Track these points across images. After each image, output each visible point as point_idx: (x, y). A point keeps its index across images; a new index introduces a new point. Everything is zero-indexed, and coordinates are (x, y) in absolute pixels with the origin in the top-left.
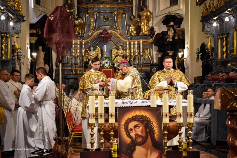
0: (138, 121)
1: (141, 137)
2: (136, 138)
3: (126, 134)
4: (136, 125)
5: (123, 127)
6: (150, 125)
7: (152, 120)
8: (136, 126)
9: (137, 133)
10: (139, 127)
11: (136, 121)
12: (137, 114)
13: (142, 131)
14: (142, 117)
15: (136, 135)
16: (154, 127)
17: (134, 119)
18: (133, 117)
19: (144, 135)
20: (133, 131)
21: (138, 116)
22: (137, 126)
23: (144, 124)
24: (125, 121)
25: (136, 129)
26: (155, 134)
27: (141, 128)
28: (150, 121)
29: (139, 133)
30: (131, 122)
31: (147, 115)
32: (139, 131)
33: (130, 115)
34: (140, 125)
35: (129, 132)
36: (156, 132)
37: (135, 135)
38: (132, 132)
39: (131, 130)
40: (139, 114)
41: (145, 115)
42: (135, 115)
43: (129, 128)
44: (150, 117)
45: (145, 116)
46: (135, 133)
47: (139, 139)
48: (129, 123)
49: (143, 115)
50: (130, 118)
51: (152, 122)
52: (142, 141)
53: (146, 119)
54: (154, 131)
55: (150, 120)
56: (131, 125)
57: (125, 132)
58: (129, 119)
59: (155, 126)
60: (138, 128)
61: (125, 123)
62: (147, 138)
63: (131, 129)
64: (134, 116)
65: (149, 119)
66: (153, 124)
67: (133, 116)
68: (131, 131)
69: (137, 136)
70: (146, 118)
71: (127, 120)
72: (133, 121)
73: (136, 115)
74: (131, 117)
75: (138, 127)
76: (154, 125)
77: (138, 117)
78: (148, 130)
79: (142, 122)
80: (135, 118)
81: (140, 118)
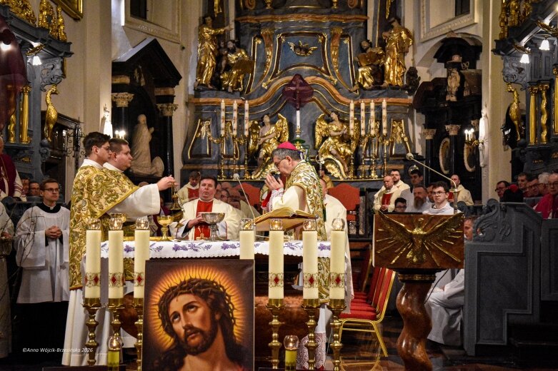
0: (195, 293)
1: (199, 333)
2: (187, 335)
3: (163, 324)
4: (189, 303)
5: (157, 307)
6: (222, 305)
7: (228, 292)
8: (188, 307)
9: (189, 323)
10: (197, 308)
11: (189, 293)
12: (193, 277)
13: (203, 319)
14: (205, 283)
15: (189, 328)
16: (234, 308)
17: (184, 289)
18: (182, 283)
19: (207, 328)
20: (180, 319)
21: (195, 281)
22: (192, 307)
23: (209, 301)
24: (161, 294)
25: (188, 313)
26: (235, 327)
27: (200, 311)
28: (223, 294)
29: (196, 324)
30: (176, 295)
31: (217, 280)
32: (196, 318)
33: (175, 280)
34: (199, 303)
35: (169, 321)
36: (237, 321)
37: (184, 328)
38: (177, 319)
39: (176, 315)
40: (198, 277)
41: (212, 280)
42: (188, 278)
43: (171, 312)
44: (224, 285)
45: (213, 282)
46: (184, 324)
47: (193, 338)
48: (172, 299)
49: (208, 278)
50: (176, 287)
51: (230, 296)
52: (202, 342)
53: (214, 290)
54: (233, 318)
55: (225, 290)
56: (177, 304)
57: (160, 320)
58: (173, 288)
59: (236, 307)
60: (195, 311)
61: (163, 298)
62: (213, 336)
63: (175, 312)
64: (185, 282)
65: (221, 289)
66: (232, 301)
67: (183, 280)
68: (175, 317)
69: (189, 331)
70: (214, 287)
71: (168, 291)
72: (181, 294)
73: (191, 279)
74: (179, 282)
75: (192, 310)
76: (234, 304)
77: (195, 283)
78: (217, 317)
79: (204, 296)
80: (187, 287)
81: (199, 287)
